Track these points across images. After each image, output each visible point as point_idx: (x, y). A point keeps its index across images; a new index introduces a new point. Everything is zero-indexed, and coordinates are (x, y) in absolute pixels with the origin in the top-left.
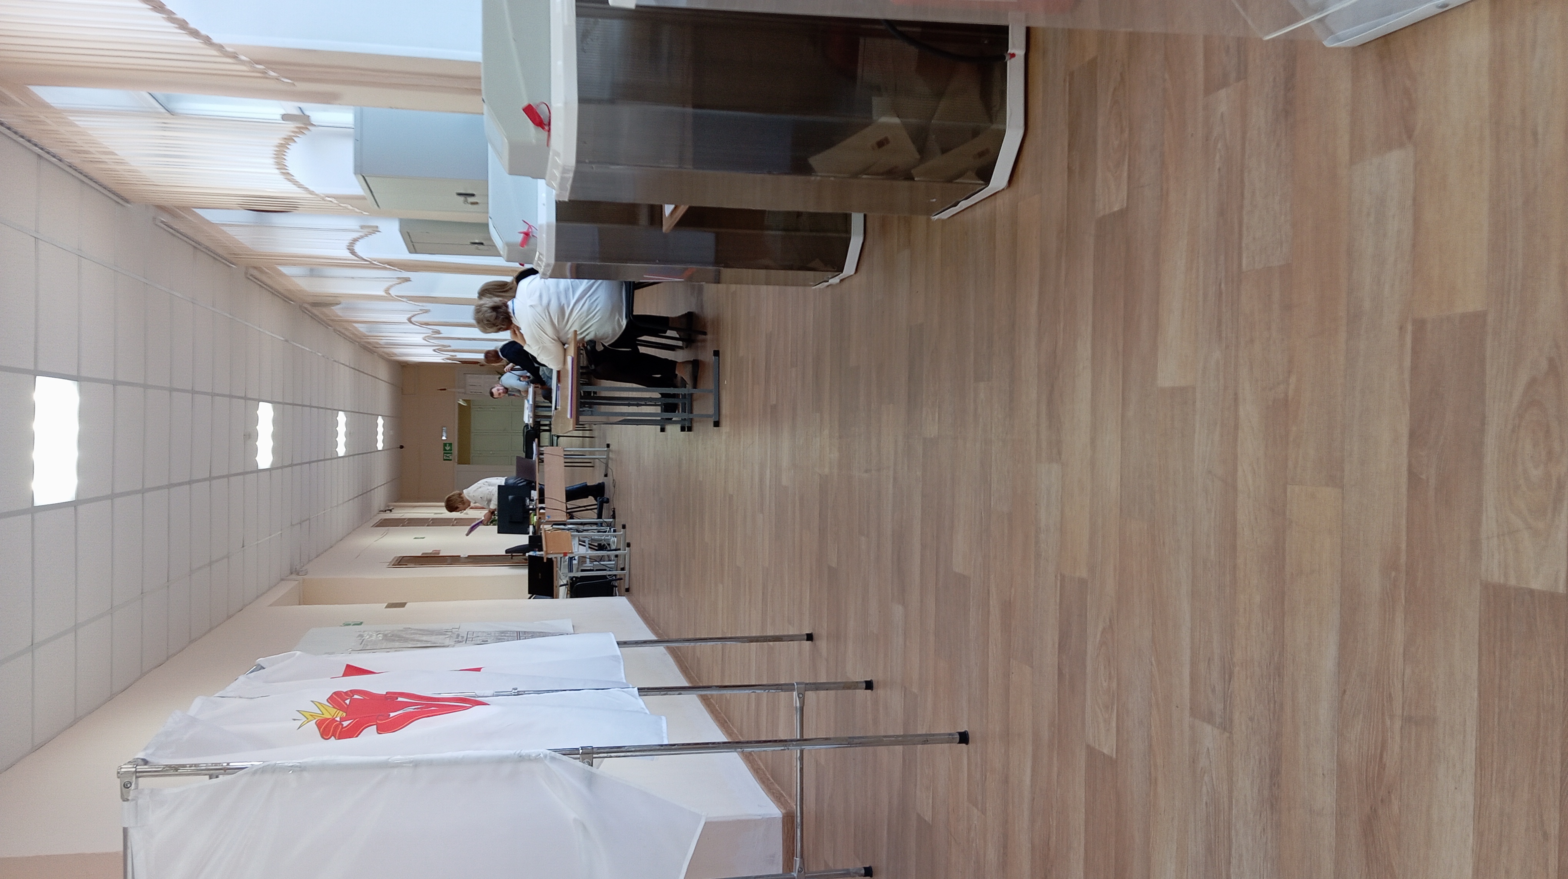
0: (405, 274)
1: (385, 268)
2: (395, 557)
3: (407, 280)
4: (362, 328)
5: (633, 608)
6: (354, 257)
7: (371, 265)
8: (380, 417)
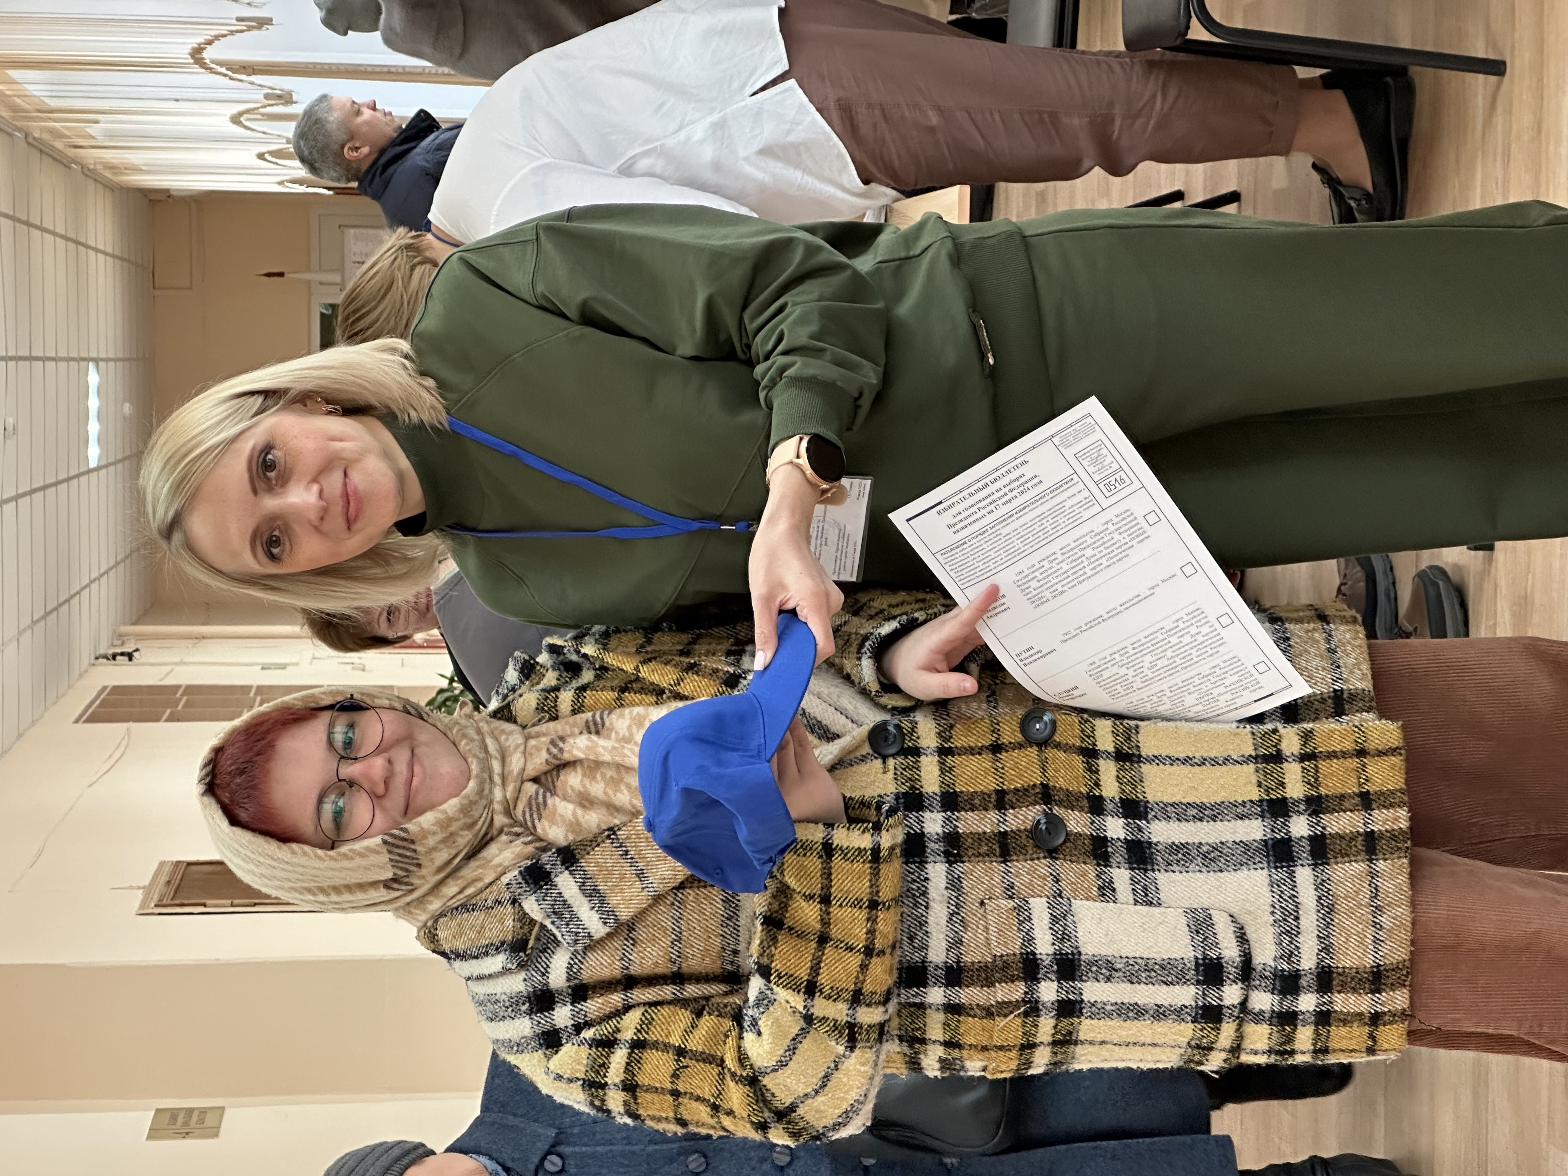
8: (91, 366)
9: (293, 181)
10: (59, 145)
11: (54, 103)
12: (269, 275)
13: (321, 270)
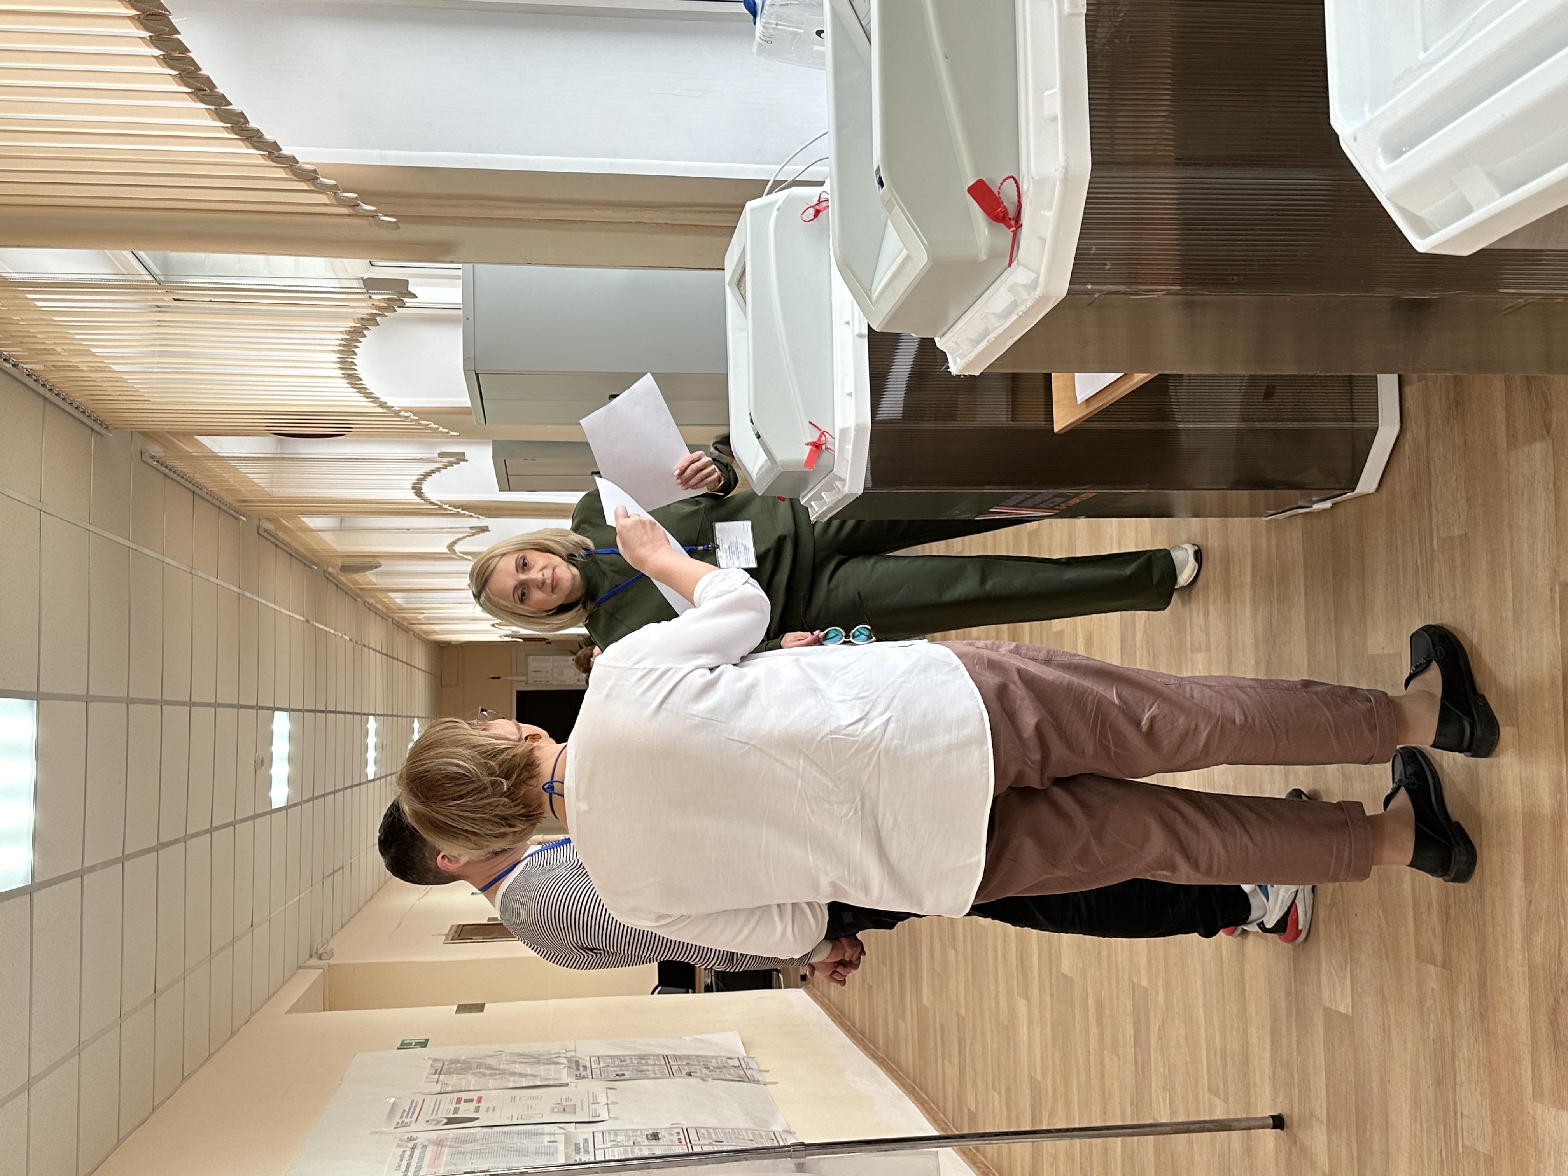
0: (484, 522)
1: (458, 514)
2: (452, 926)
3: (484, 529)
4: (398, 598)
5: (821, 1010)
6: (419, 500)
7: (438, 510)
8: (416, 720)
9: (506, 636)
10: (405, 623)
11: (406, 606)
12: (494, 678)
13: (517, 675)
